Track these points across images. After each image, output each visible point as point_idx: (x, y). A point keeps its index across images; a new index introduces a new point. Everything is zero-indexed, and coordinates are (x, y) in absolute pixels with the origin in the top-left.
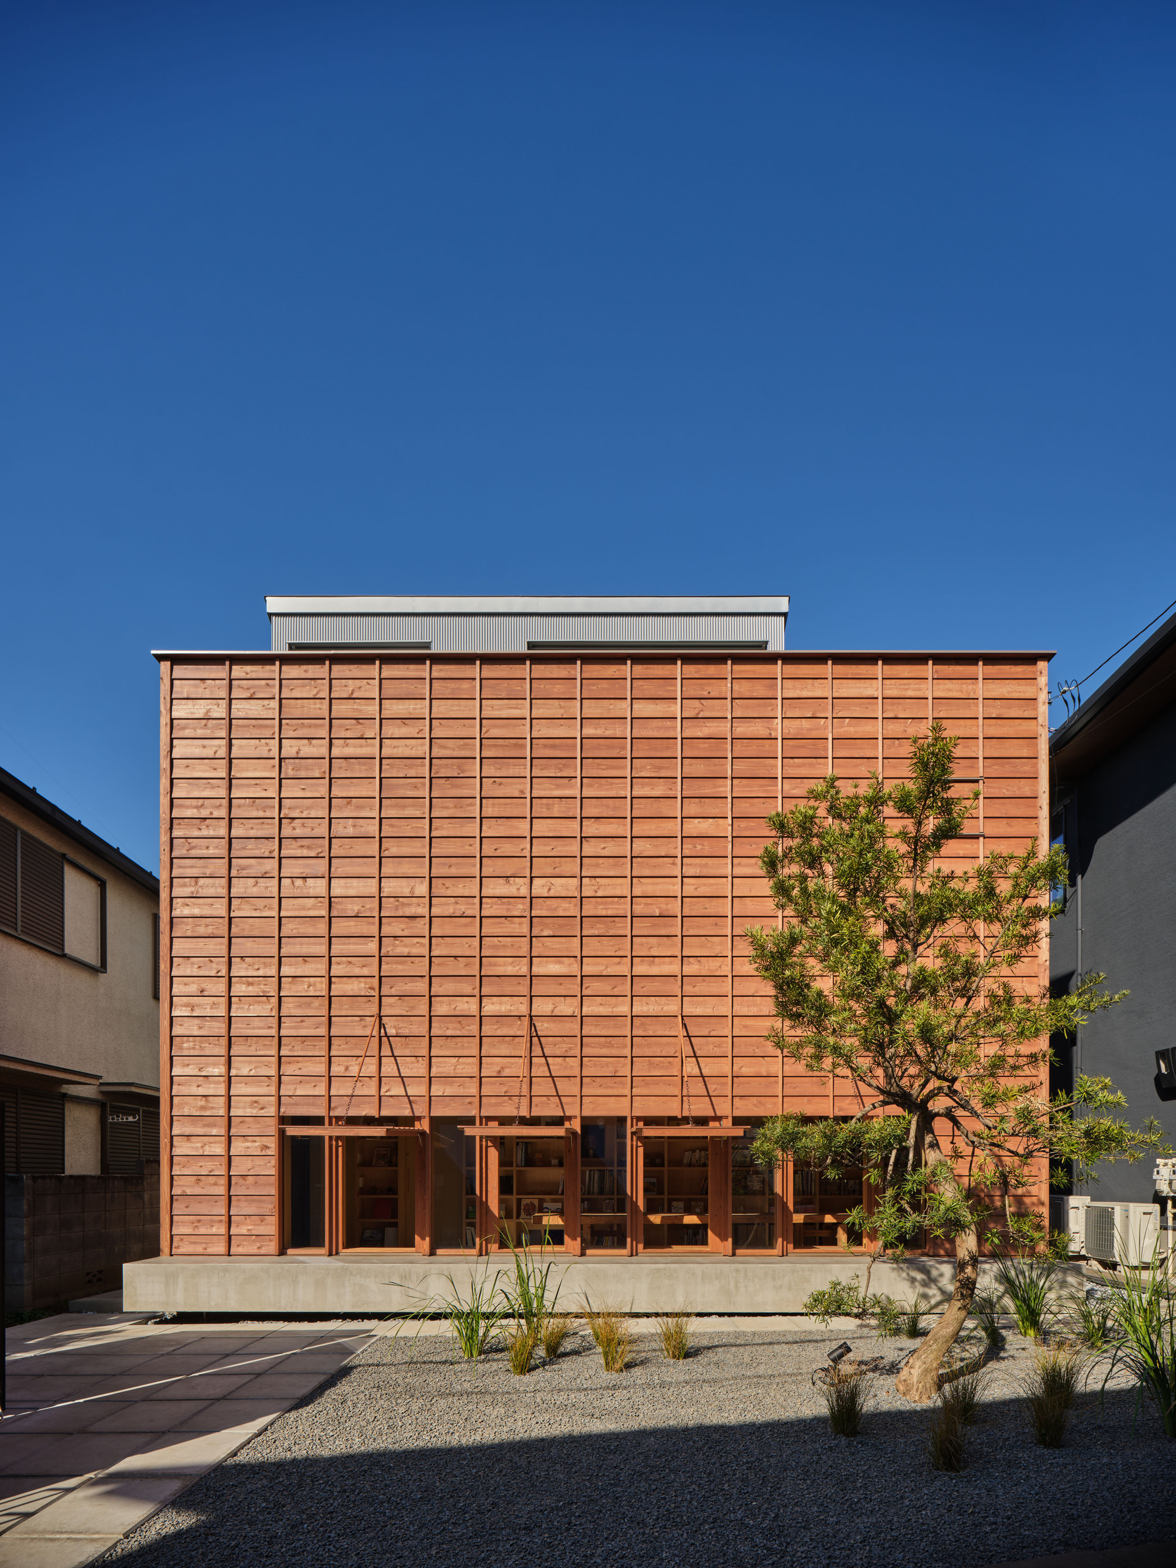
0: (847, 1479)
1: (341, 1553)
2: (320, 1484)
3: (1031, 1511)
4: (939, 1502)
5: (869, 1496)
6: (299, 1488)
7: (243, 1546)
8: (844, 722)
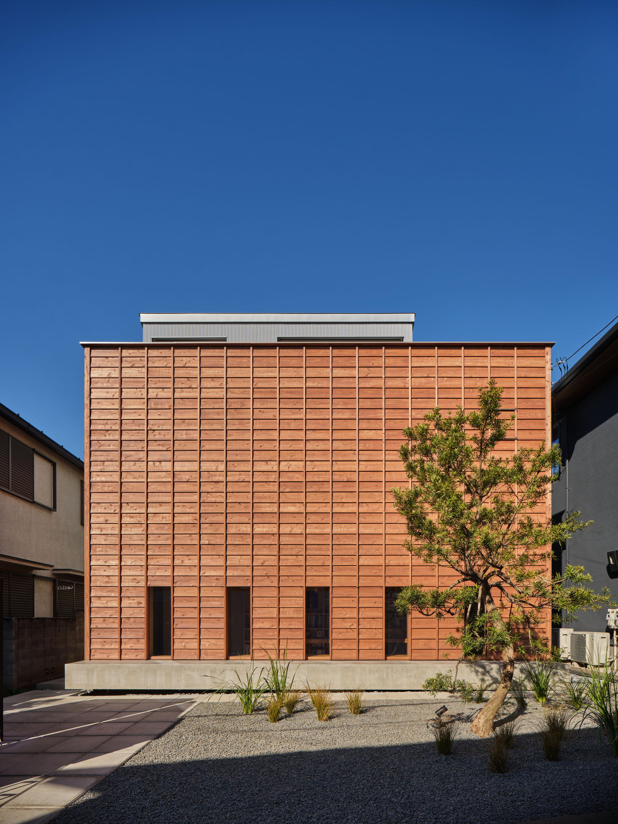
0: (445, 777)
1: (179, 816)
3: (542, 794)
4: (494, 790)
5: (457, 786)
6: (157, 782)
7: (128, 812)
8: (444, 379)
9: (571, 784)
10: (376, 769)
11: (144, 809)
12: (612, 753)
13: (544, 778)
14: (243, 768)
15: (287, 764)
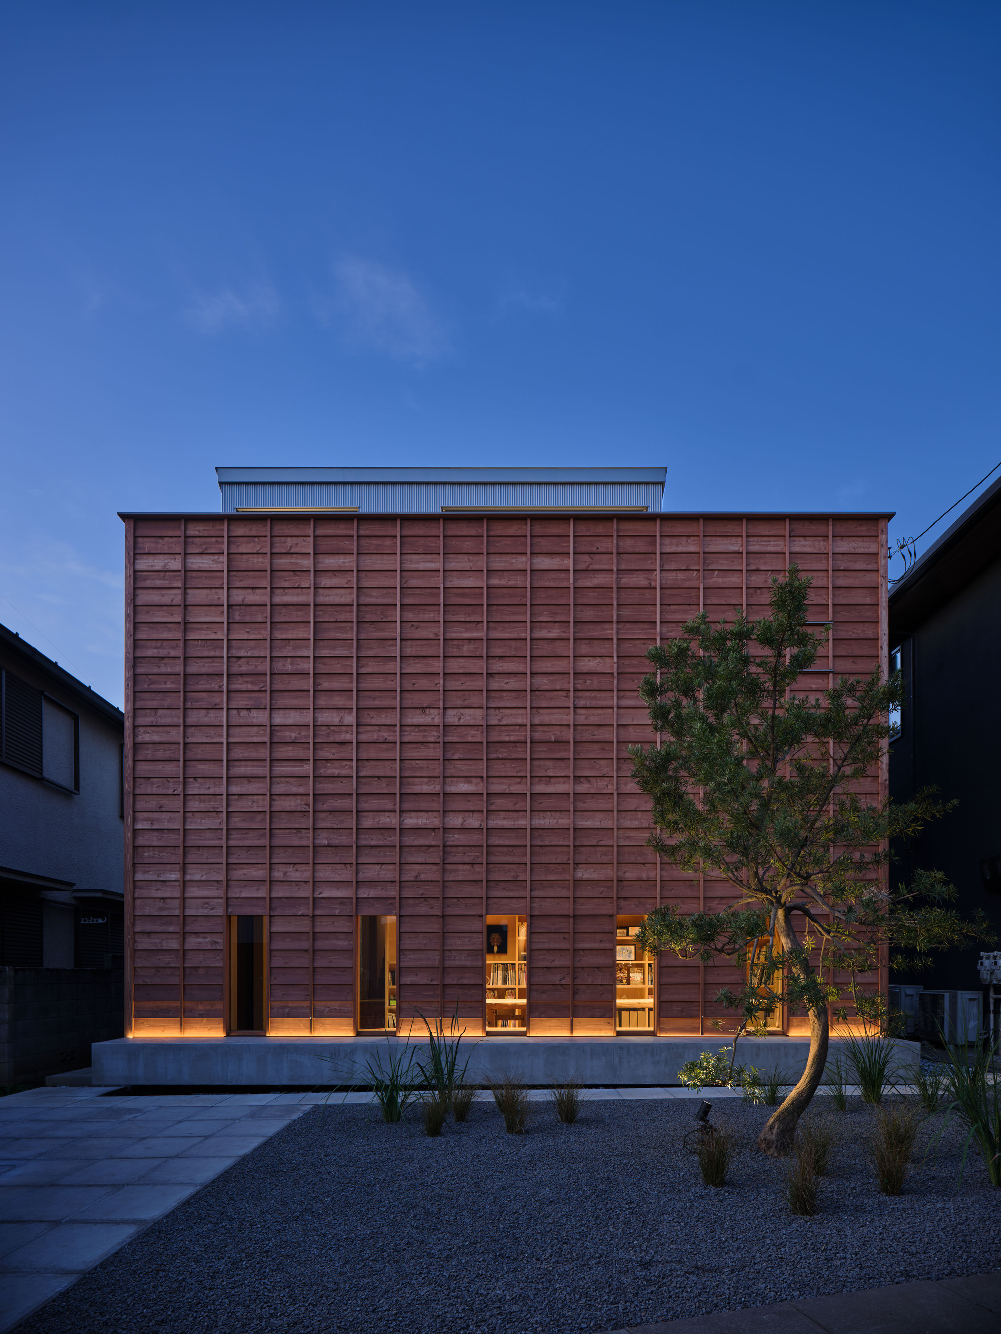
0: (716, 1222)
1: (274, 1286)
2: (258, 1228)
3: (875, 1247)
4: (796, 1241)
5: (735, 1236)
6: (240, 1231)
7: (189, 1280)
8: (714, 574)
9: (924, 1232)
10: (601, 1209)
11: (216, 1275)
12: (990, 1182)
13: (878, 1224)
14: (381, 1209)
15: (455, 1201)
